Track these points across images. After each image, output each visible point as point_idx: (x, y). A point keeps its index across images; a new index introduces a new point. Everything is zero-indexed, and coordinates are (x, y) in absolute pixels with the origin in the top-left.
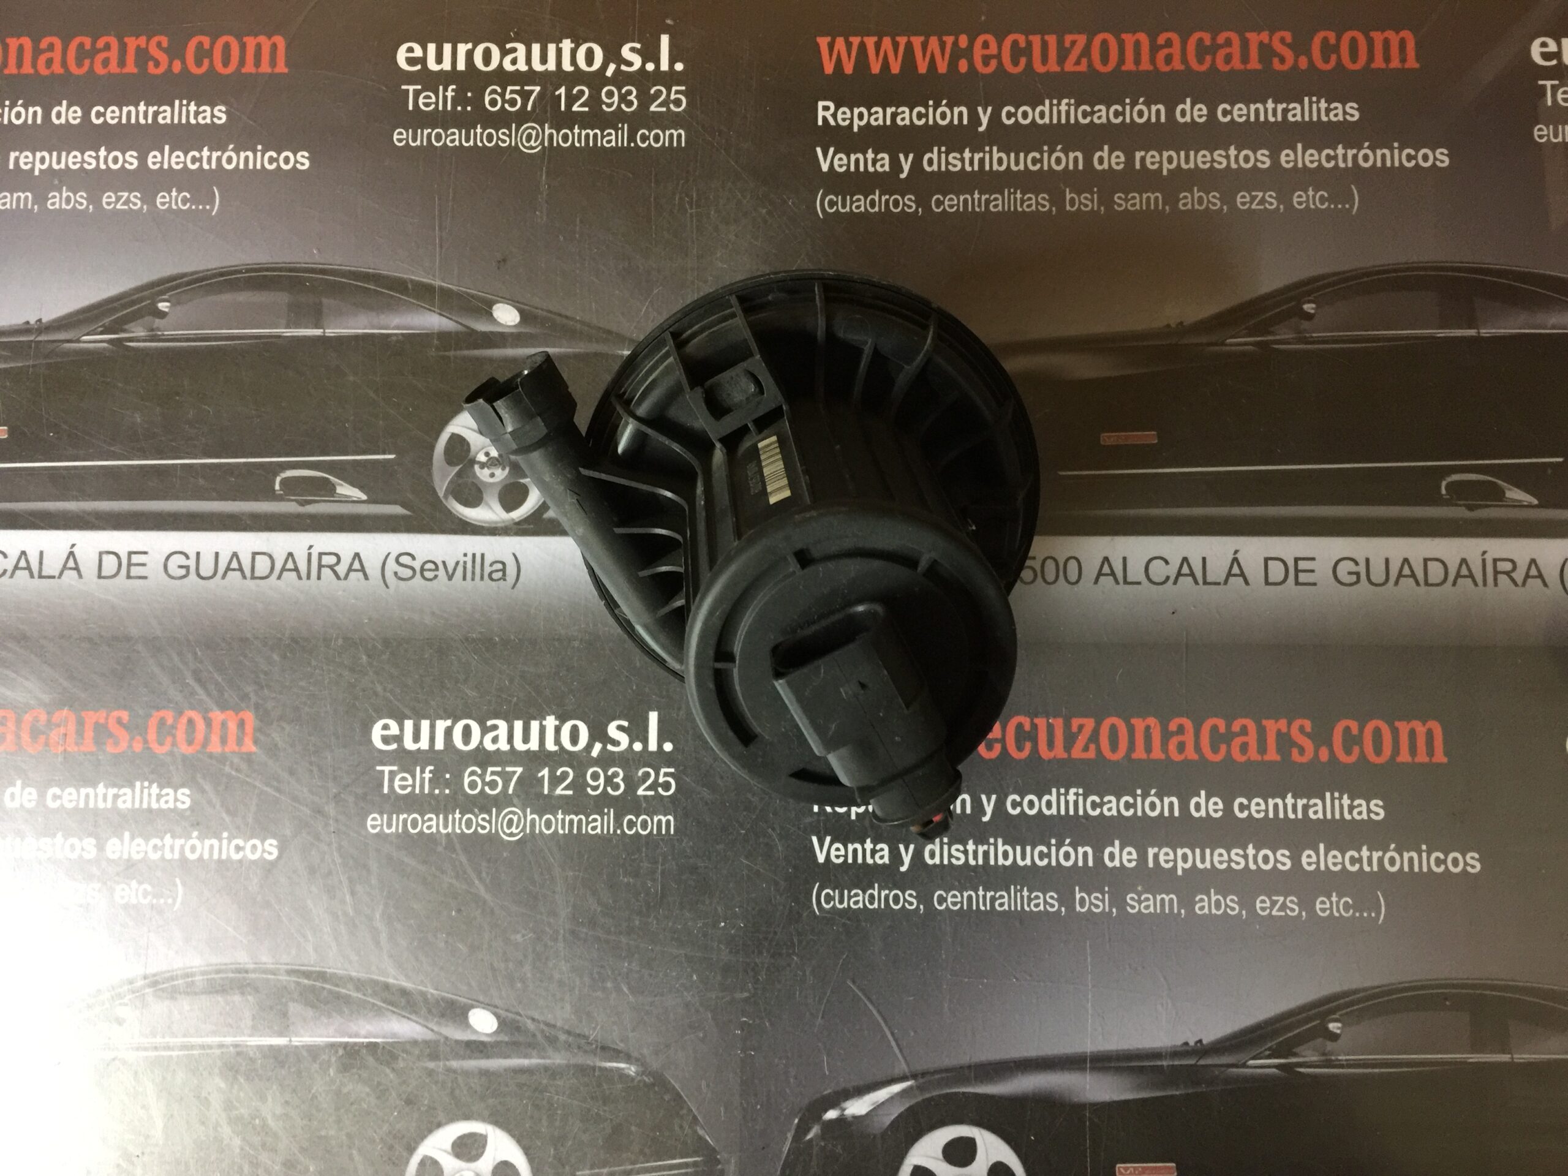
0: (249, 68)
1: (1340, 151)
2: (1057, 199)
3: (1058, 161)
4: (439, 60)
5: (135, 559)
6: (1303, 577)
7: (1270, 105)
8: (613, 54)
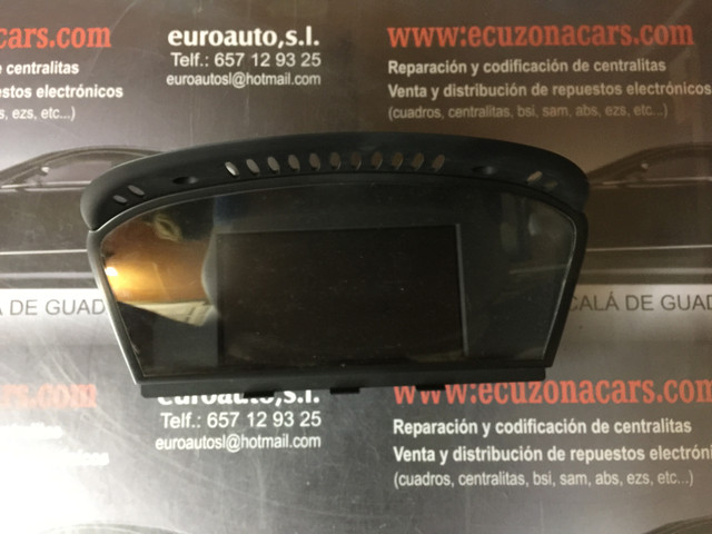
0: (90, 44)
1: (657, 86)
2: (514, 111)
3: (514, 91)
4: (191, 39)
5: (30, 304)
6: (646, 306)
7: (621, 63)
8: (282, 37)
